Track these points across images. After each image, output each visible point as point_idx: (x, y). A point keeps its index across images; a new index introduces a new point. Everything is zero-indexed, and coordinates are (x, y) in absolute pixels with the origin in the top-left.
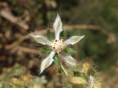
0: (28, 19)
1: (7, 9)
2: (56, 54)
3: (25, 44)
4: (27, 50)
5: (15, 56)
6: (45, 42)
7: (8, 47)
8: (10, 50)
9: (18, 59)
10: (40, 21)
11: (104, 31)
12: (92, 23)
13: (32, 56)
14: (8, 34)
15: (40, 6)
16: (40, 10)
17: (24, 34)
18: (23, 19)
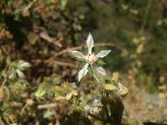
0: (61, 39)
1: (45, 32)
2: (90, 65)
3: (58, 59)
4: (60, 63)
5: (51, 68)
6: (81, 56)
7: (46, 61)
8: (48, 64)
9: (54, 70)
10: (69, 41)
11: (119, 47)
12: (108, 41)
13: (65, 68)
14: (46, 51)
15: (69, 30)
16: (69, 33)
17: (58, 52)
18: (58, 39)
